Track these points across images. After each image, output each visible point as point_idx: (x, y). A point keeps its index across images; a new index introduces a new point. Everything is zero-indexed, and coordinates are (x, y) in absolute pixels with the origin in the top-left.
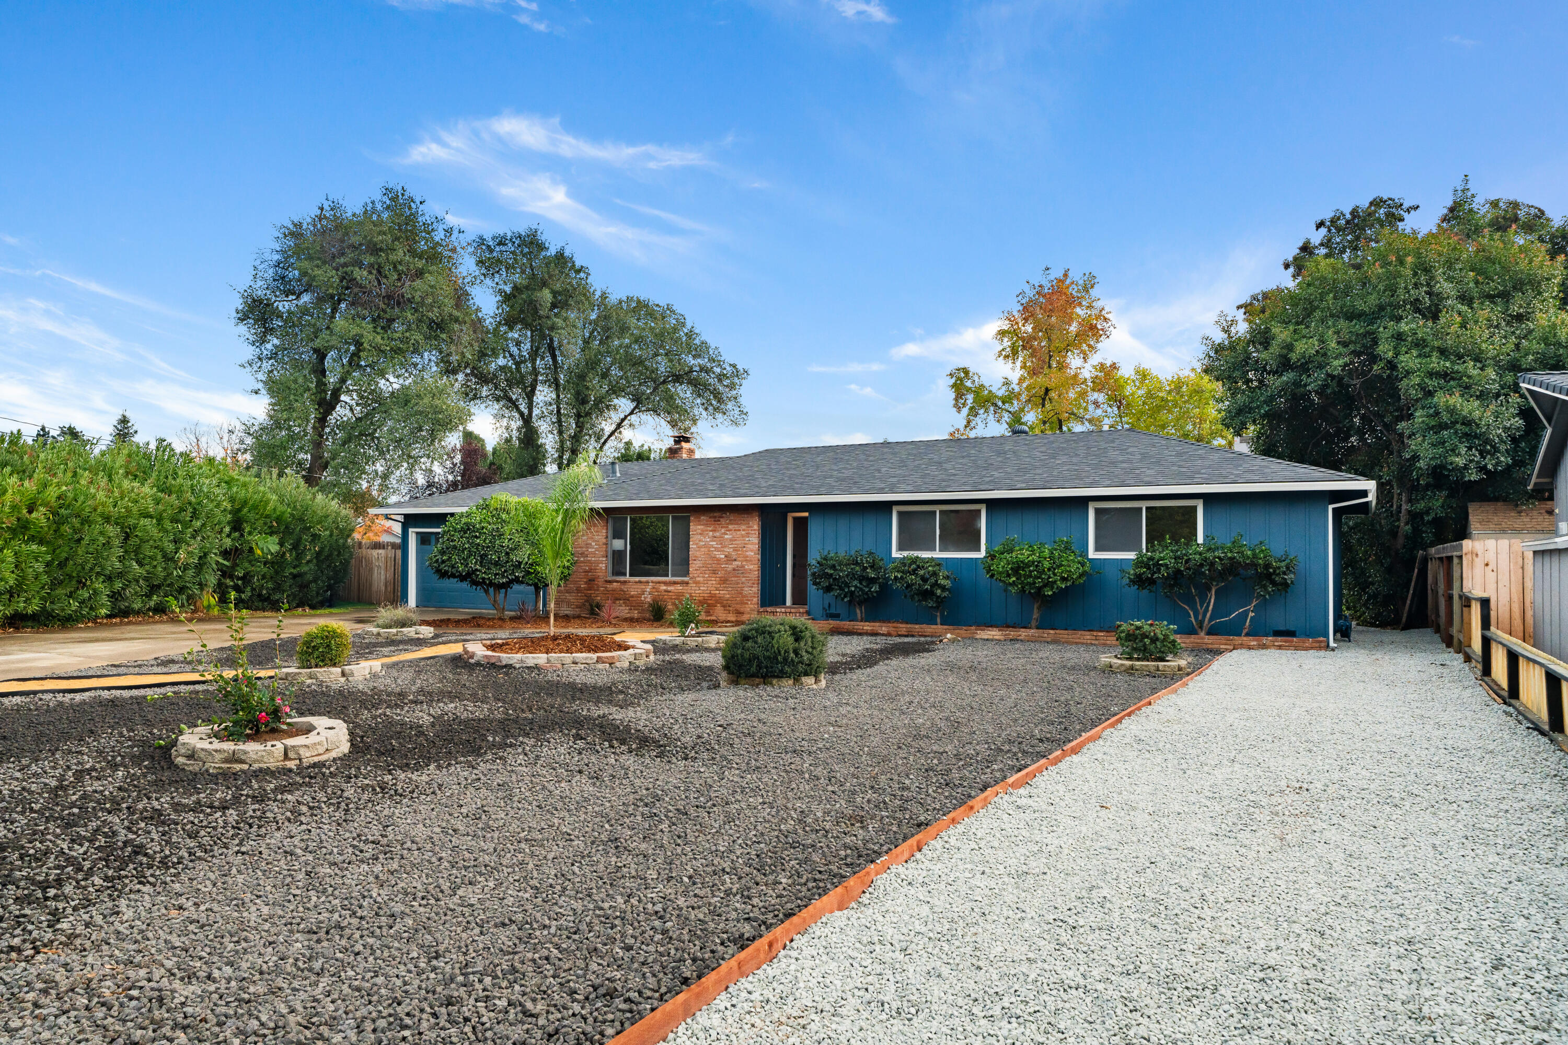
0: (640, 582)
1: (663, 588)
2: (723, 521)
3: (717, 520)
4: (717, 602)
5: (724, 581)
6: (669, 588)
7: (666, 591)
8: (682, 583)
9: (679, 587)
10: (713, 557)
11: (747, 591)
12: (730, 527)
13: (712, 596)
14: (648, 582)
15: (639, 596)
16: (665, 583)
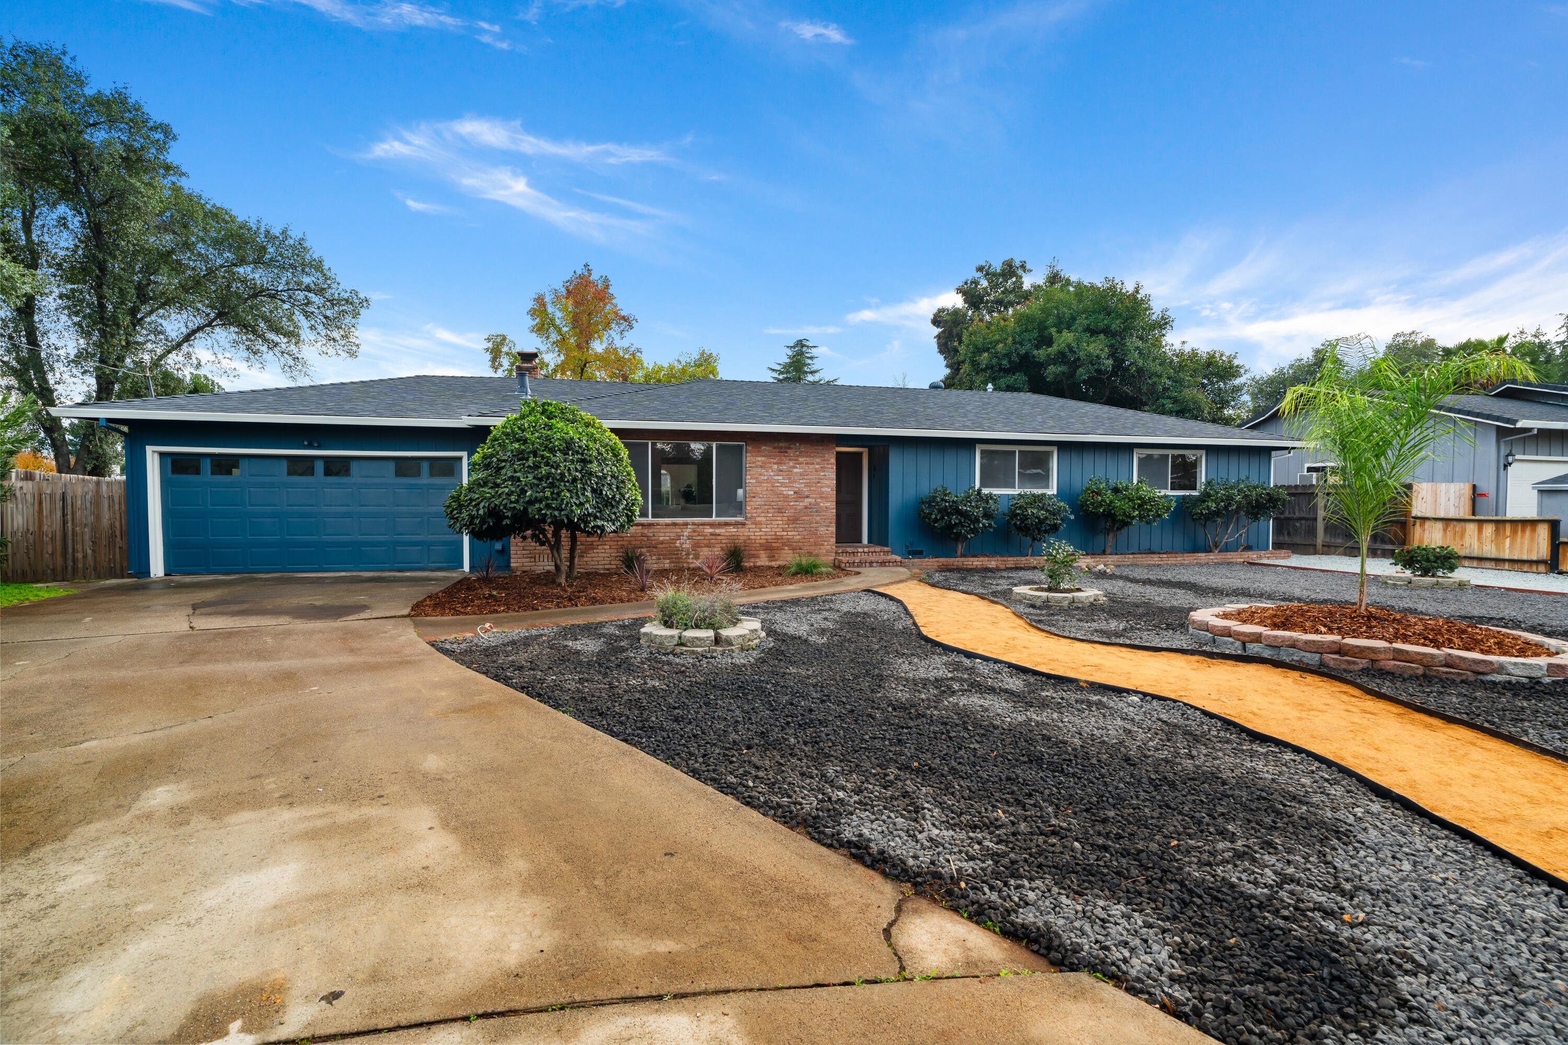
0: (674, 524)
1: (709, 530)
2: (791, 453)
3: (783, 451)
4: (784, 544)
5: (794, 520)
6: (718, 531)
7: (712, 534)
8: (736, 524)
9: (732, 530)
10: (779, 495)
11: (822, 530)
12: (801, 460)
13: (778, 538)
14: (686, 524)
15: (672, 541)
16: (712, 525)
